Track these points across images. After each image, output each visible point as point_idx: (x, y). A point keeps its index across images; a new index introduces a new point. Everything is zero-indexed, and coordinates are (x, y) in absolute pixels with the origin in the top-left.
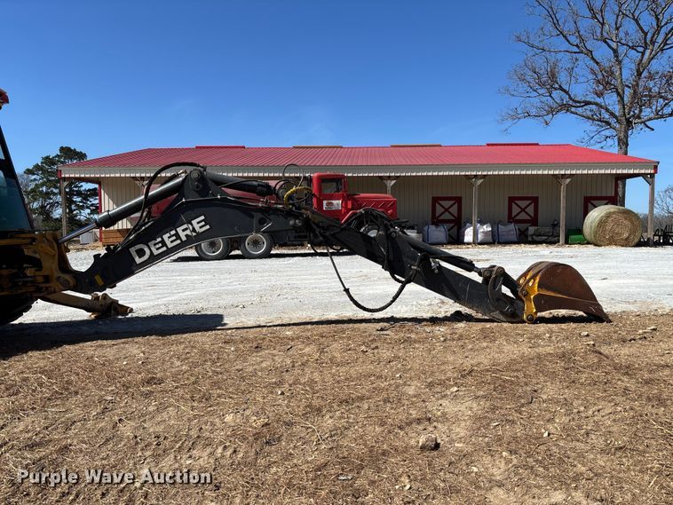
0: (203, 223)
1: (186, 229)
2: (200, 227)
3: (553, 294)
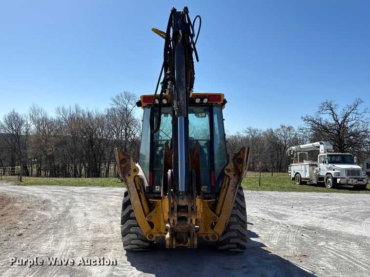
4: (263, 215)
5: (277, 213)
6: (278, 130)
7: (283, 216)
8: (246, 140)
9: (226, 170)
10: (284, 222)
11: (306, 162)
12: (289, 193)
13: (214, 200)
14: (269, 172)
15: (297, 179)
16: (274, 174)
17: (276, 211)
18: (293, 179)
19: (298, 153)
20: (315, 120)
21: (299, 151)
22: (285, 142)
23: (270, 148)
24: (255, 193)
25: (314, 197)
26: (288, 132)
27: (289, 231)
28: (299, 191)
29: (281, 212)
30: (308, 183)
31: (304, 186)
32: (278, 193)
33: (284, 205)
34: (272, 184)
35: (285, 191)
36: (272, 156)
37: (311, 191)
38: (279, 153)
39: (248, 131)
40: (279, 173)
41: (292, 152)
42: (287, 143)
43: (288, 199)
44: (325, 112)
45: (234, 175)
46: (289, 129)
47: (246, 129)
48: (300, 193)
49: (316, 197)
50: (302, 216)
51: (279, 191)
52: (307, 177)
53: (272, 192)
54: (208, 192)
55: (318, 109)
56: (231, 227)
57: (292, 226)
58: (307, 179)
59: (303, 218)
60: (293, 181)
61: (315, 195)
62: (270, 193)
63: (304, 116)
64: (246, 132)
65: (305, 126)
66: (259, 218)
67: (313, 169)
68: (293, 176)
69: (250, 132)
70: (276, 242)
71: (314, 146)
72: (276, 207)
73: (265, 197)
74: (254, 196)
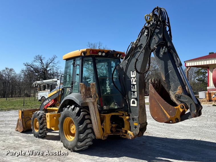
0: (133, 73)
1: (133, 80)
2: (134, 75)
3: (162, 107)
11: (47, 90)
21: (43, 84)
44: (37, 61)
68: (39, 99)
71: (53, 81)
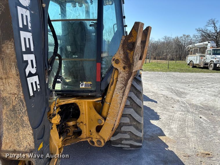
4: (168, 92)
5: (177, 90)
6: (181, 37)
7: (183, 94)
8: (163, 43)
9: (113, 60)
10: (183, 100)
11: (197, 54)
12: (186, 73)
13: (100, 99)
14: (174, 60)
15: (191, 64)
16: (177, 61)
17: (177, 89)
18: (189, 64)
19: (193, 49)
20: (203, 30)
21: (194, 48)
22: (185, 44)
23: (176, 48)
24: (164, 74)
25: (203, 76)
26: (187, 39)
27: (188, 111)
28: (192, 72)
29: (181, 90)
30: (197, 67)
31: (195, 69)
32: (179, 73)
33: (182, 83)
34: (176, 67)
35: (183, 72)
36: (177, 52)
37: (200, 72)
38: (181, 50)
39: (165, 38)
40: (179, 61)
41: (189, 48)
42: (185, 45)
43: (186, 78)
44: (210, 26)
45: (124, 68)
46: (188, 36)
47: (163, 37)
48: (193, 73)
49: (204, 76)
50: (197, 93)
51: (179, 72)
52: (197, 63)
53: (175, 73)
54: (93, 89)
55: (206, 24)
56: (123, 129)
57: (190, 105)
58: (197, 64)
59: (198, 96)
60: (188, 66)
61: (203, 75)
62: (174, 73)
63: (197, 28)
64: (163, 39)
65: (197, 34)
66: (164, 96)
67: (202, 58)
68: (188, 63)
69: (166, 39)
70: (176, 127)
71: (204, 44)
72: (178, 85)
73: (170, 77)
74: (164, 76)
